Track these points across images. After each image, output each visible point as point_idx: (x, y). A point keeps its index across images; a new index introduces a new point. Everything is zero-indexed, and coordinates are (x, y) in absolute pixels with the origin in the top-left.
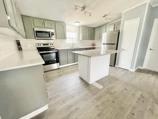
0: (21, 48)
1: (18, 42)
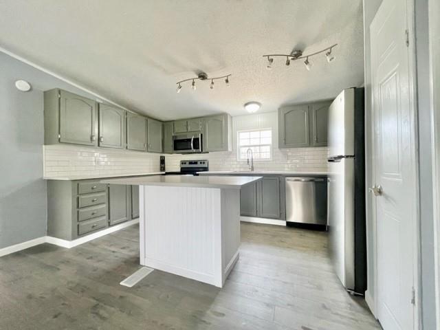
0: (164, 167)
1: (162, 159)
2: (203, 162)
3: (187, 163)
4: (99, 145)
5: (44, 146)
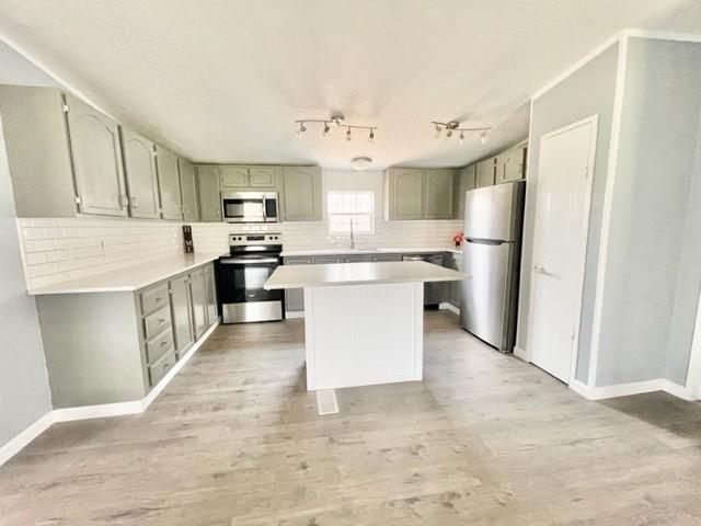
0: (192, 246)
1: (186, 232)
2: (274, 236)
3: (244, 238)
4: (130, 216)
5: (18, 220)
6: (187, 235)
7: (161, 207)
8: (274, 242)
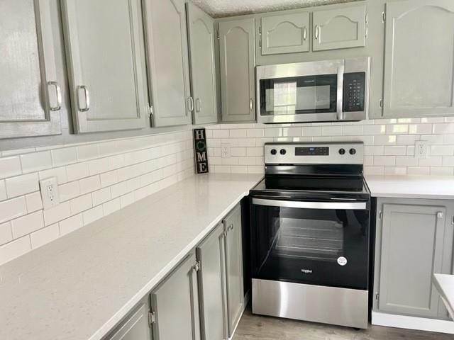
0: (206, 162)
1: (198, 138)
2: (347, 148)
3: (291, 150)
6: (200, 144)
7: (150, 103)
8: (346, 160)
